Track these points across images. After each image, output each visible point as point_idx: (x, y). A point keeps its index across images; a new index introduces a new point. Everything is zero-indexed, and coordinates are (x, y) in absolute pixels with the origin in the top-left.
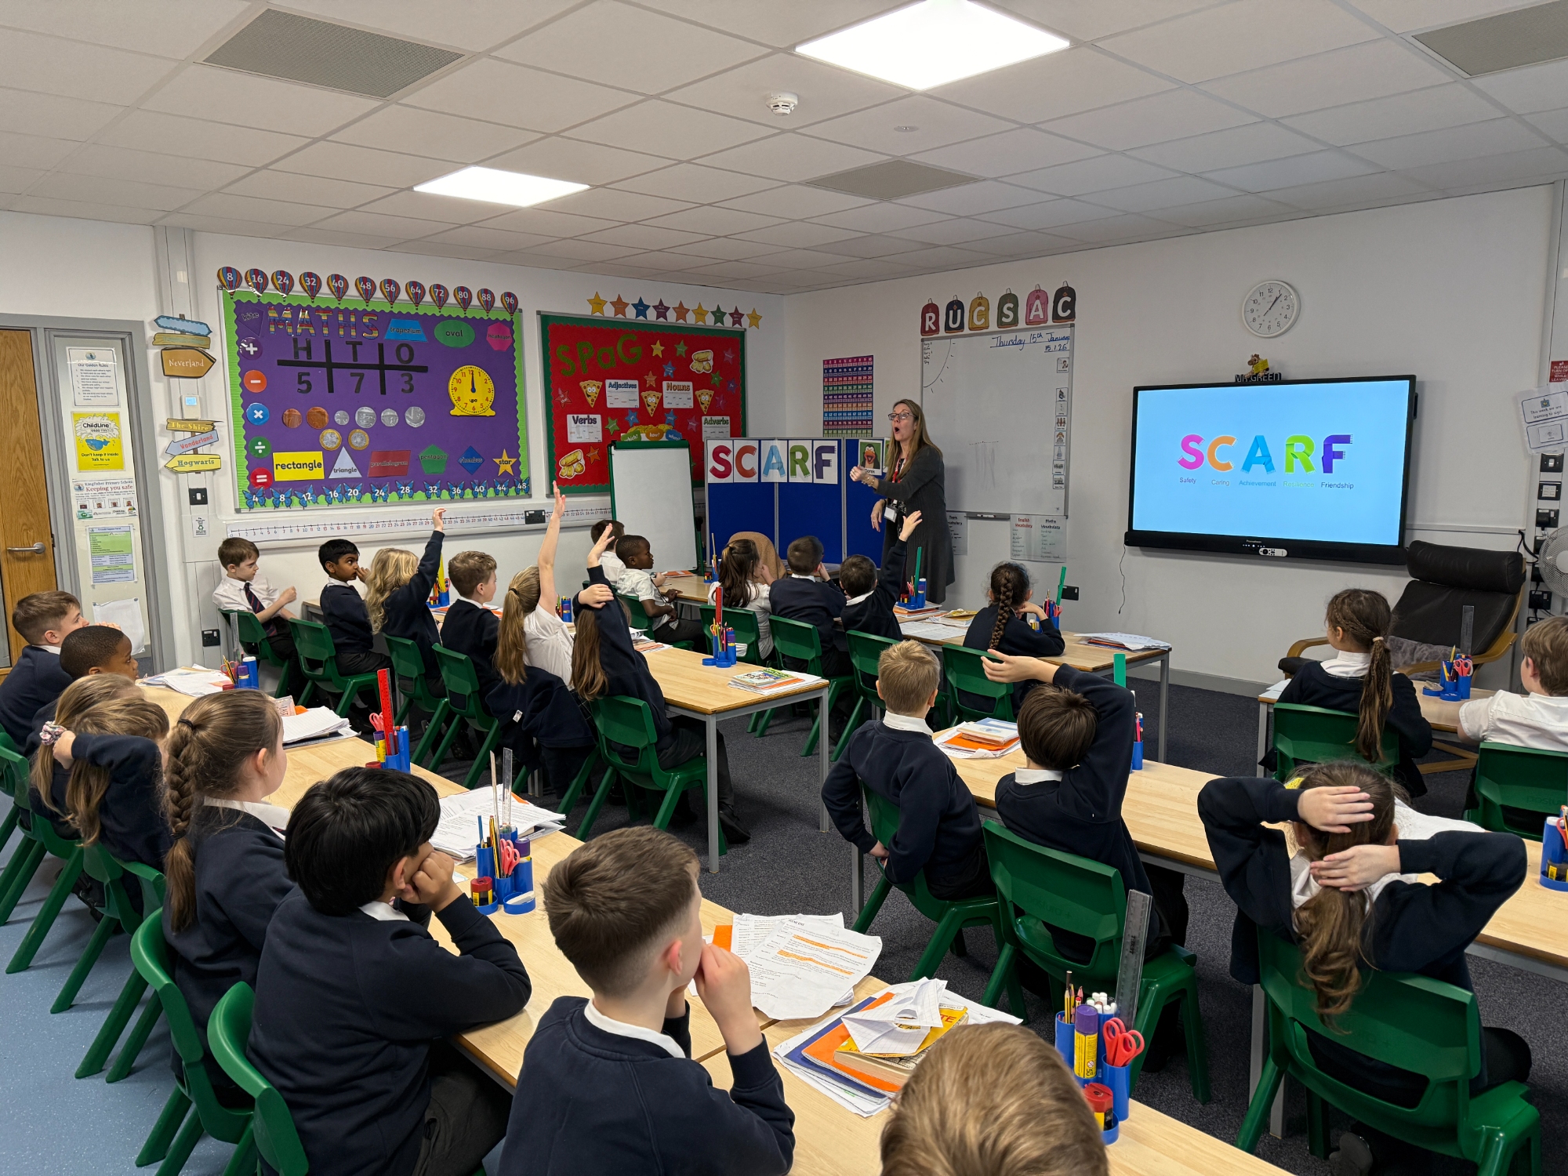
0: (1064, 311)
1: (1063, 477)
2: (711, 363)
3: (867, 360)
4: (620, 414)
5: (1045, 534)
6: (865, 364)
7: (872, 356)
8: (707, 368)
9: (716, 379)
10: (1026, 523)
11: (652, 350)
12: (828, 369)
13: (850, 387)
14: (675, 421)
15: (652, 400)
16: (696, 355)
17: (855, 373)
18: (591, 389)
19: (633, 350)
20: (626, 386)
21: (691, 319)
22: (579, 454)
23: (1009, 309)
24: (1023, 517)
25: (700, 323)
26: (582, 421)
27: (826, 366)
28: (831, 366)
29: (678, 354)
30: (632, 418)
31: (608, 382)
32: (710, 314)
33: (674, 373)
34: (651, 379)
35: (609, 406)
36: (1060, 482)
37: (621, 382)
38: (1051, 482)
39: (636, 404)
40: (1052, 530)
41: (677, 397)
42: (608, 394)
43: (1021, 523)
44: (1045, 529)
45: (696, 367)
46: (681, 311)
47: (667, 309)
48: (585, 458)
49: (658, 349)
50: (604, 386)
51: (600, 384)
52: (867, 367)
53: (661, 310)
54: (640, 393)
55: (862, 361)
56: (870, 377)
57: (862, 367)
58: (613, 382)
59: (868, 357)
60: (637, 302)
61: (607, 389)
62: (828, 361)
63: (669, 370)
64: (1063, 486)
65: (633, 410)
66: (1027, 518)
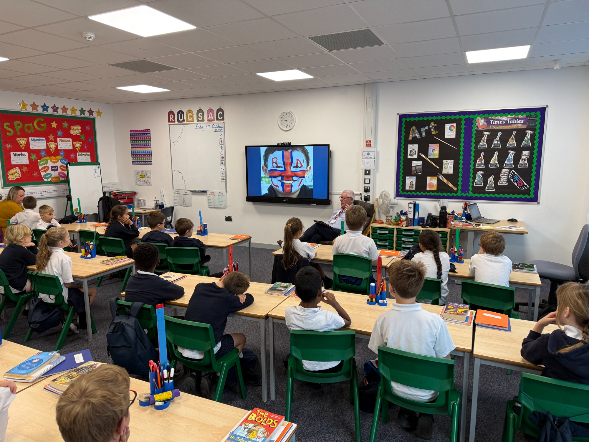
0: (220, 117)
1: (224, 177)
2: (80, 131)
3: (148, 131)
4: (37, 152)
5: (219, 198)
6: (147, 132)
7: (150, 130)
8: (78, 133)
9: (83, 137)
10: (213, 194)
11: (51, 125)
12: (132, 134)
13: (142, 141)
14: (64, 155)
15: (52, 146)
16: (72, 127)
17: (143, 136)
18: (22, 141)
19: (42, 125)
20: (40, 140)
21: (69, 113)
22: (18, 169)
23: (200, 115)
24: (211, 192)
25: (74, 114)
26: (18, 155)
27: (131, 133)
28: (133, 133)
29: (64, 127)
30: (43, 154)
31: (30, 138)
32: (78, 111)
33: (63, 135)
34: (51, 137)
35: (31, 148)
36: (223, 179)
37: (36, 138)
38: (221, 179)
39: (45, 148)
40: (222, 196)
41: (65, 145)
42: (30, 143)
43: (211, 194)
44: (219, 196)
45: (72, 132)
46: (65, 109)
47: (58, 108)
48: (21, 171)
49: (54, 125)
50: (28, 140)
51: (27, 139)
52: (148, 134)
53: (55, 109)
54: (46, 143)
55: (146, 131)
56: (149, 138)
57: (146, 134)
58: (33, 138)
59: (148, 130)
60: (43, 105)
61: (30, 141)
62: (132, 131)
63: (60, 133)
64: (225, 181)
65: (44, 150)
66: (213, 192)
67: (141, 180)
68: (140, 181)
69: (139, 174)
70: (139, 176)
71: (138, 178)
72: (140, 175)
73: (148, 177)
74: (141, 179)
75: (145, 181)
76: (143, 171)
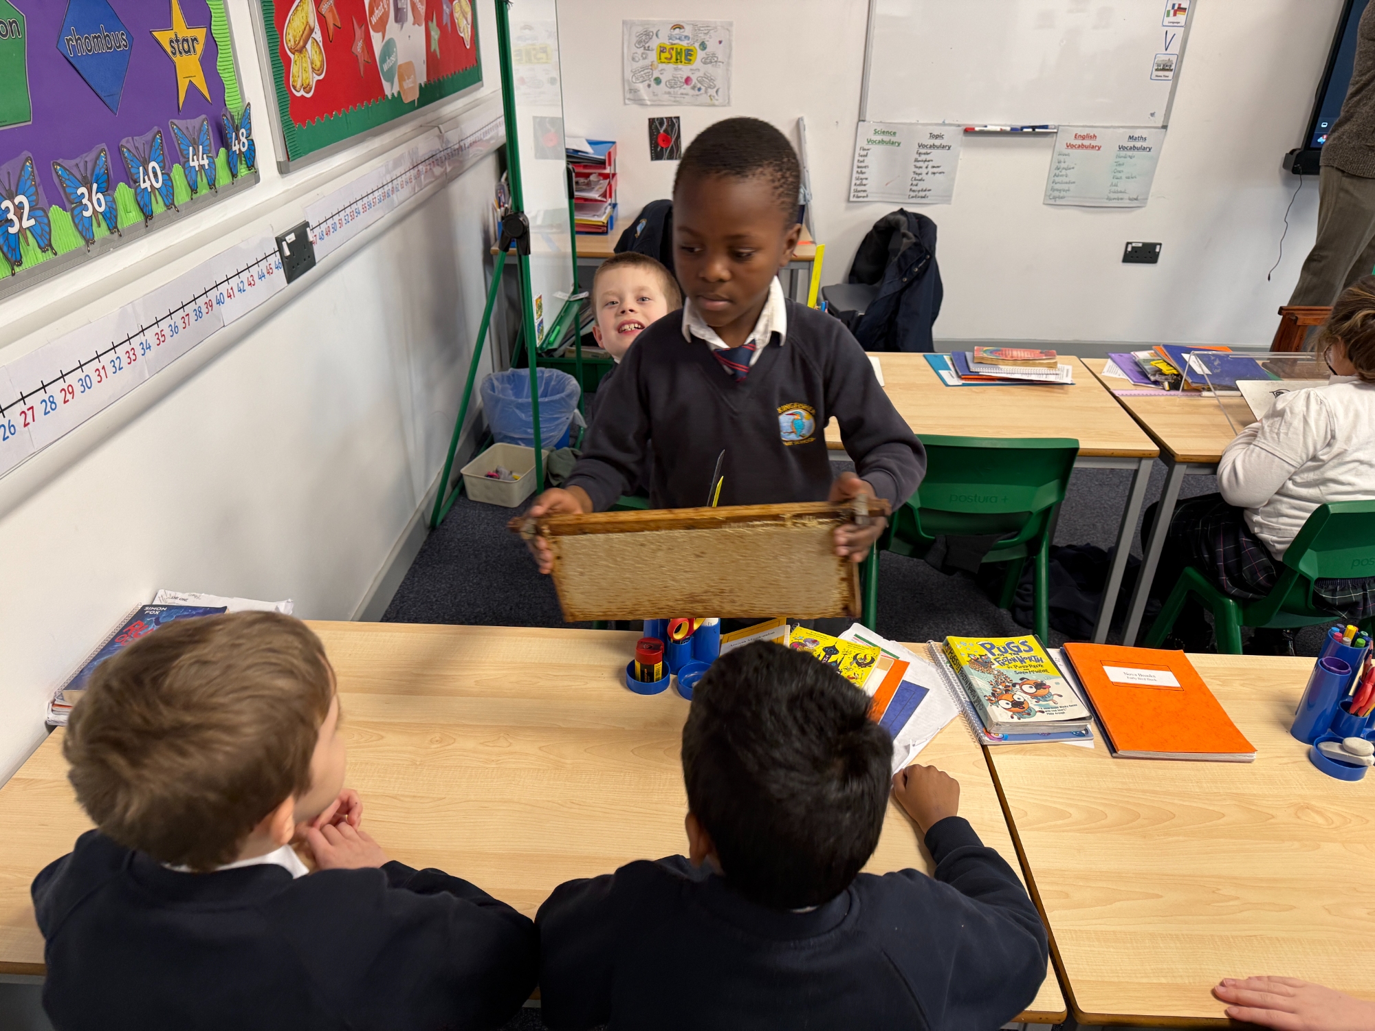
1: (1174, 59)
5: (1121, 160)
10: (1086, 142)
22: (310, 7)
24: (1084, 132)
36: (1165, 68)
38: (1149, 66)
40: (1135, 153)
43: (1079, 142)
44: (1123, 153)
48: (320, 19)
64: (1170, 74)
66: (1091, 132)
67: (664, 79)
68: (658, 81)
69: (655, 43)
70: (653, 56)
71: (642, 63)
72: (662, 50)
73: (710, 60)
74: (668, 71)
75: (688, 80)
76: (680, 27)
